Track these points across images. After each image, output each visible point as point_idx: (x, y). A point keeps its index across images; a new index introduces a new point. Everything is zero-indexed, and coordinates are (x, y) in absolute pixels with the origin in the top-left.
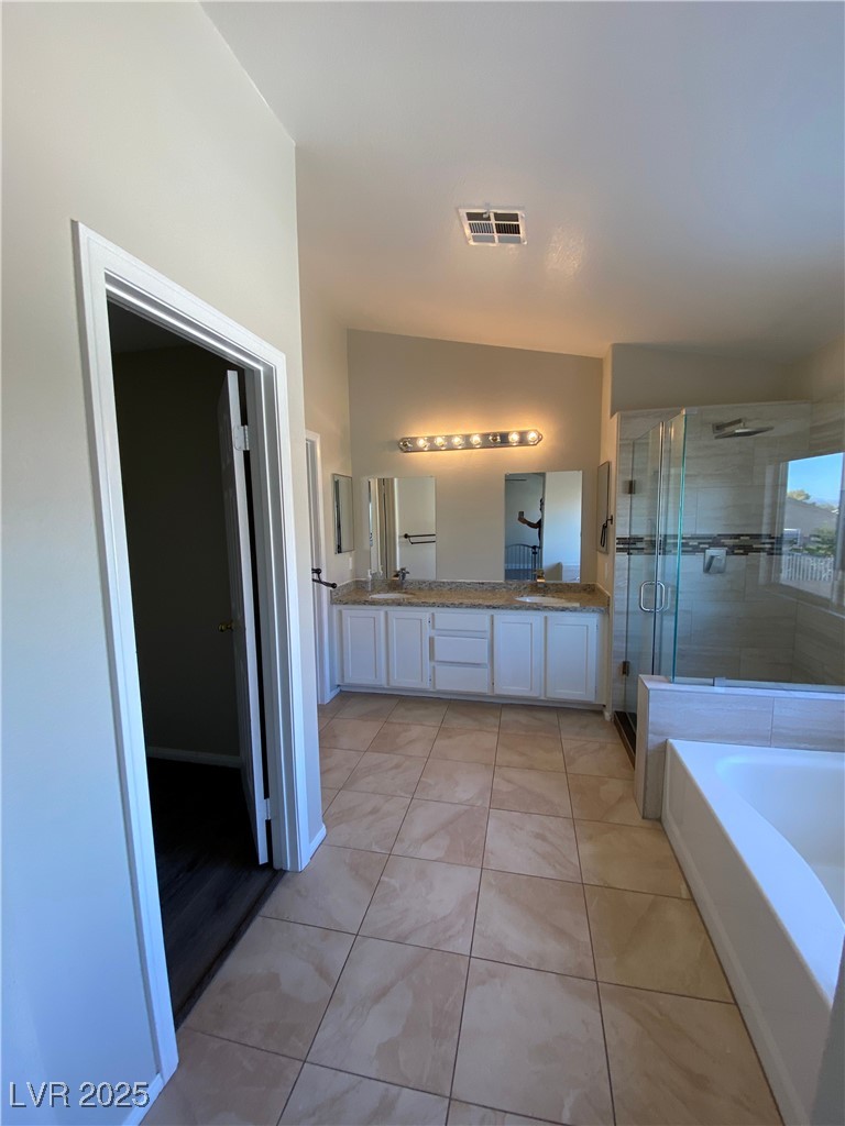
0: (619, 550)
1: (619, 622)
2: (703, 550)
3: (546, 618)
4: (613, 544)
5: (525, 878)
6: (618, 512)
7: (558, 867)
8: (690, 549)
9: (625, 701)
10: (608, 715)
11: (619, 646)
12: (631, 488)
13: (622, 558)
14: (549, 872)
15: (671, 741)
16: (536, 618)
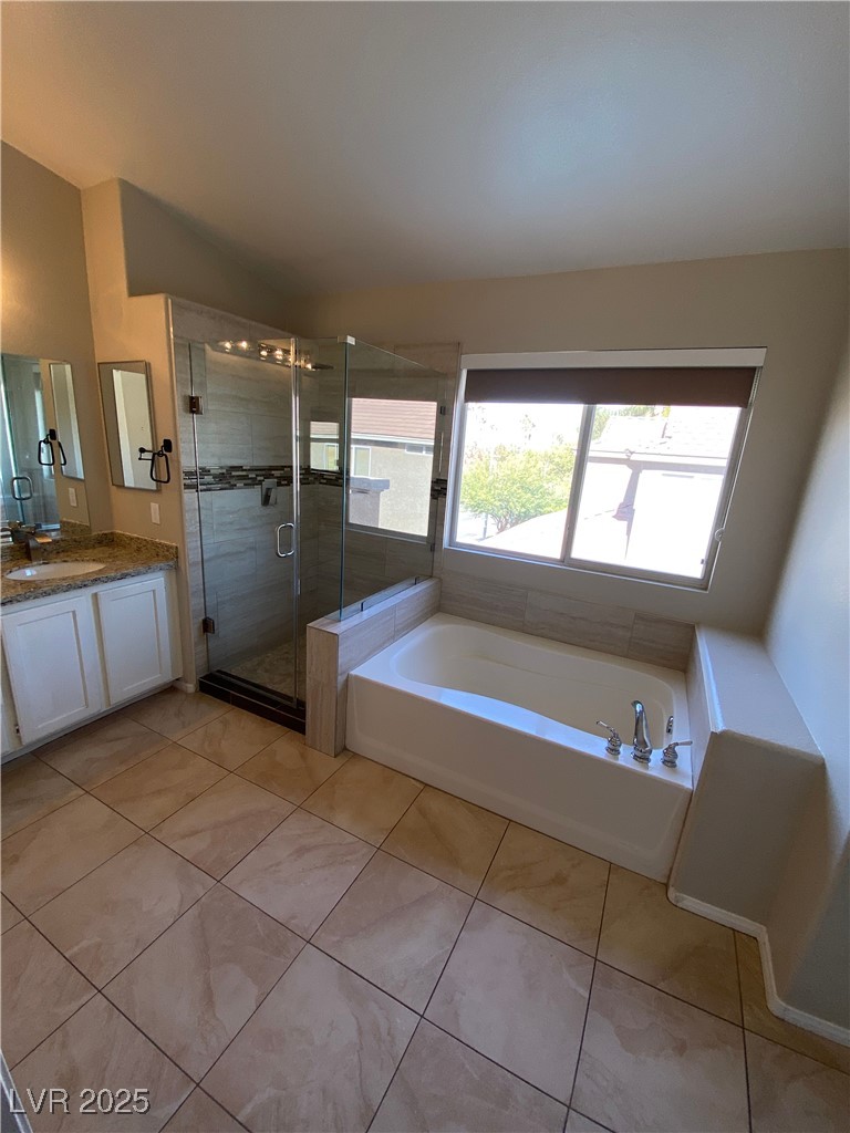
0: (187, 487)
1: (193, 576)
2: (260, 483)
3: (95, 596)
4: (179, 479)
5: (346, 899)
6: (180, 436)
7: (349, 858)
8: (249, 481)
9: (208, 661)
10: (191, 687)
11: (196, 603)
12: (193, 405)
13: (190, 497)
14: (353, 870)
15: (353, 672)
16: (80, 601)
